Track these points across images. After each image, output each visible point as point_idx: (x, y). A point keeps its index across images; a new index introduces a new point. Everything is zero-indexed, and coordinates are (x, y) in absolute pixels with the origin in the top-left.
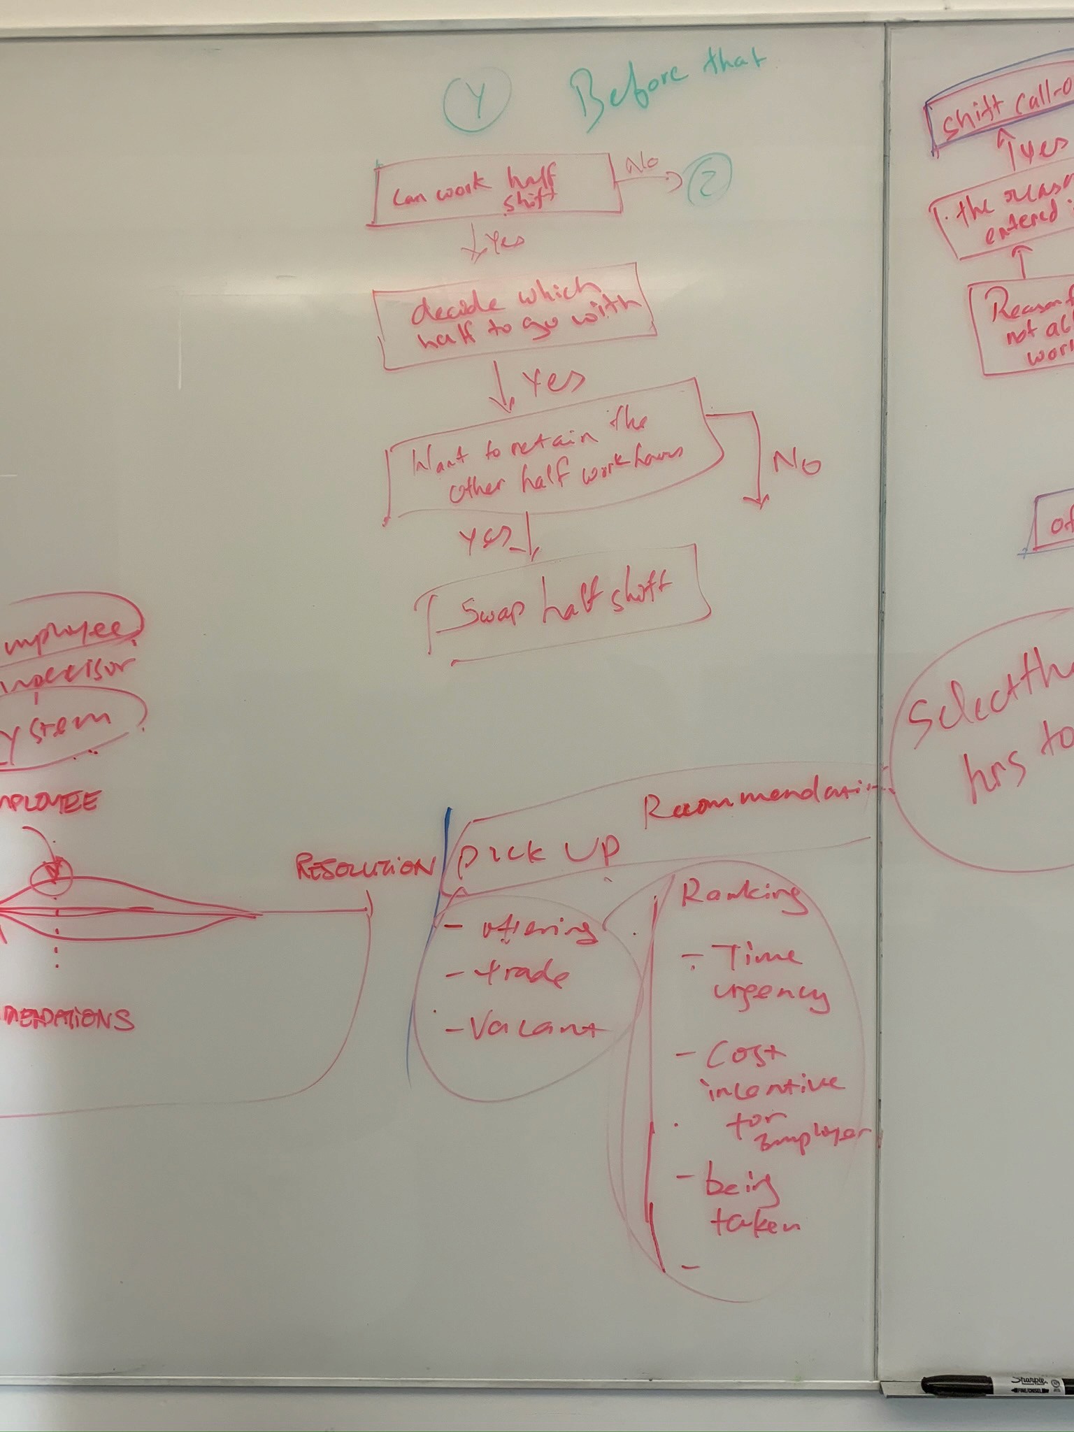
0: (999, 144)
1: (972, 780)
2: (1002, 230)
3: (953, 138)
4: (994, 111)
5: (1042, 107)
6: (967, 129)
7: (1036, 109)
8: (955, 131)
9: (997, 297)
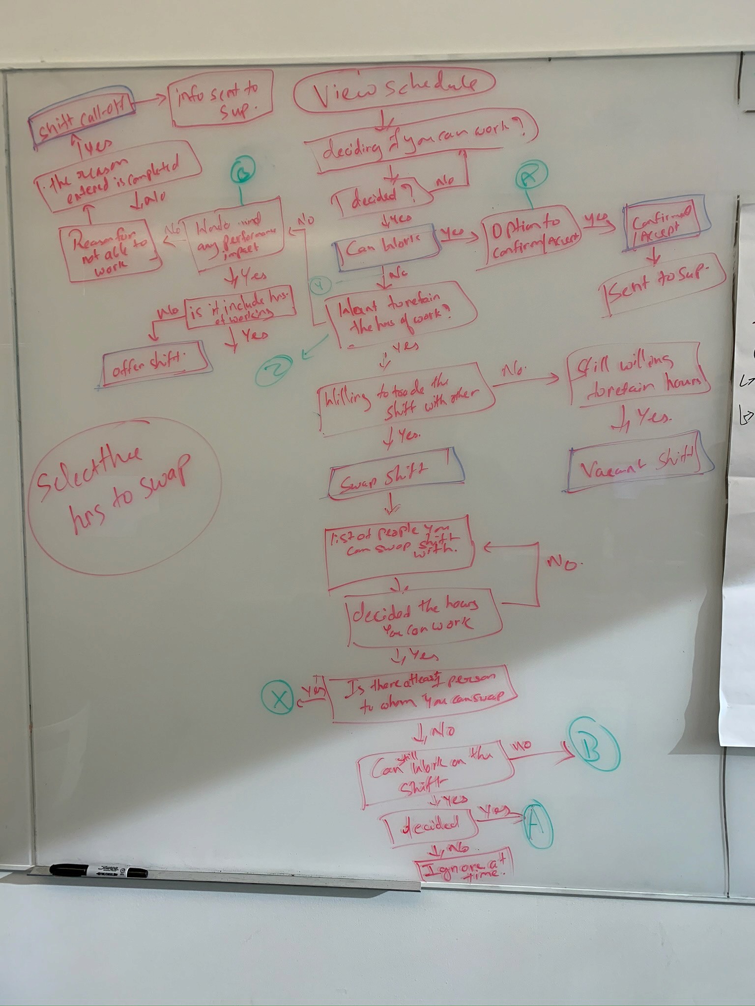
0: (72, 143)
1: (74, 521)
2: (76, 195)
3: (46, 140)
4: (68, 123)
5: (96, 121)
6: (54, 134)
7: (93, 123)
8: (46, 136)
9: (76, 236)
